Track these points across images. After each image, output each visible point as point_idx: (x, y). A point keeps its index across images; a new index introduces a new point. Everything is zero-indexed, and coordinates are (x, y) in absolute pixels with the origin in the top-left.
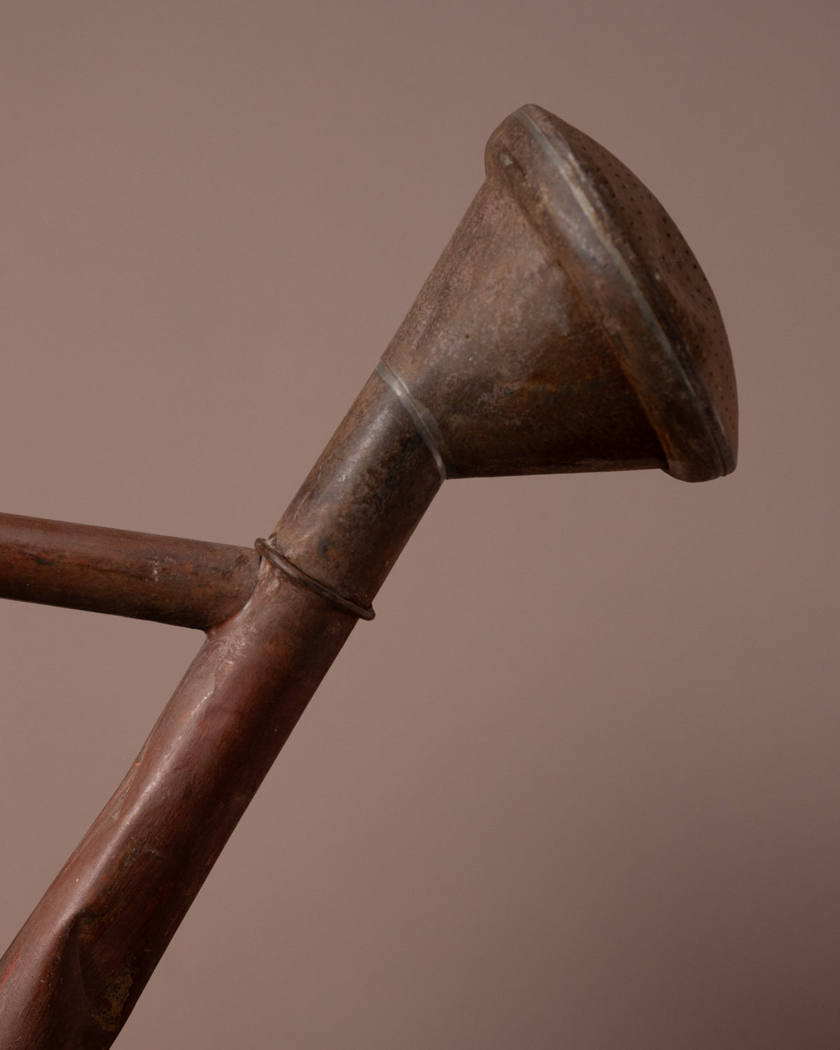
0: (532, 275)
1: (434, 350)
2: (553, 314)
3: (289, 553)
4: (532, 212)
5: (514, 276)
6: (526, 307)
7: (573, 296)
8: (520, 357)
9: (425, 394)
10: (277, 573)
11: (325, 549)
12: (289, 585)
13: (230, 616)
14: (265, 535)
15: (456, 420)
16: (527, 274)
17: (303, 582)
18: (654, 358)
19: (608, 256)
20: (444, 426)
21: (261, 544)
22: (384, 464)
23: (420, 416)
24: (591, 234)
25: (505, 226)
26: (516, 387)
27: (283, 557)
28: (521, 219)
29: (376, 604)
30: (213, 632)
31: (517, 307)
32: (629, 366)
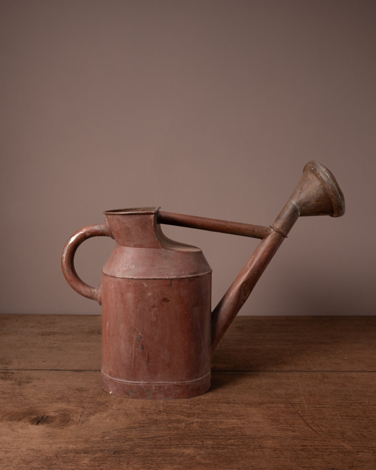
0: (318, 186)
1: (300, 197)
2: (321, 192)
3: (277, 228)
4: (318, 176)
5: (314, 186)
6: (317, 191)
7: (324, 189)
8: (315, 198)
9: (299, 204)
10: (275, 231)
11: (282, 227)
12: (277, 233)
13: (267, 237)
14: (271, 225)
15: (303, 208)
16: (317, 186)
17: (279, 232)
18: (338, 199)
19: (332, 183)
20: (301, 209)
21: (270, 227)
22: (292, 214)
23: (297, 207)
24: (328, 179)
25: (313, 179)
26: (314, 203)
27: (275, 228)
28: (315, 177)
29: (288, 236)
30: (263, 240)
31: (315, 191)
32: (333, 200)
